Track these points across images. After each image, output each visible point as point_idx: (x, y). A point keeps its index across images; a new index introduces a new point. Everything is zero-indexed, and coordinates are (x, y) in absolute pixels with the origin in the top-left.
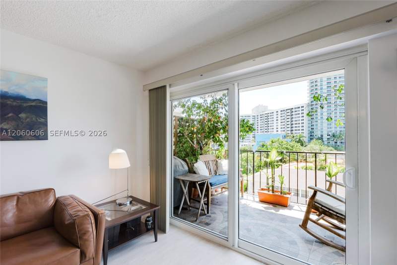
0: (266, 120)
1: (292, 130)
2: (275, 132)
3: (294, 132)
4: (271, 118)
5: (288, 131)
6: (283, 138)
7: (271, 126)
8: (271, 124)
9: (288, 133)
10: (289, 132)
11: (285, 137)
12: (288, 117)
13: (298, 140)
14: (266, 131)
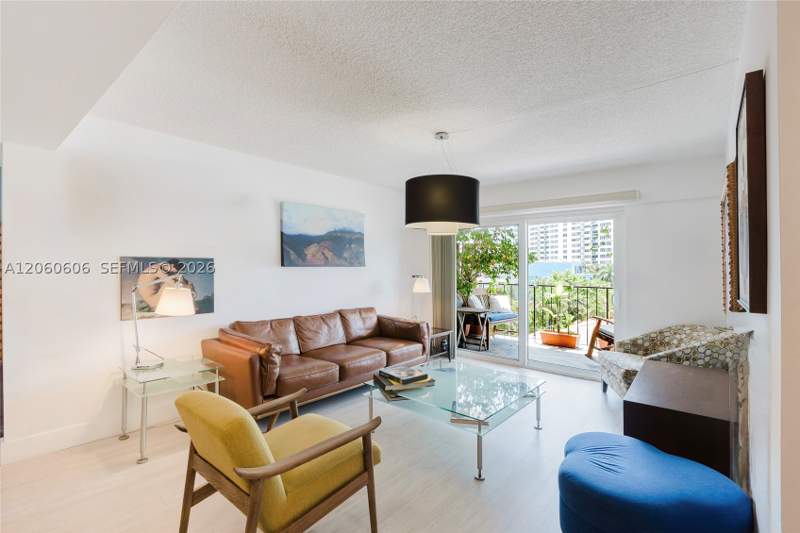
0: (542, 235)
1: (595, 257)
2: (560, 259)
3: (599, 259)
4: (552, 231)
5: (587, 257)
6: (577, 272)
7: (552, 247)
8: (552, 242)
9: (588, 263)
10: (590, 260)
11: (580, 269)
12: (586, 230)
13: (606, 275)
14: (542, 255)
